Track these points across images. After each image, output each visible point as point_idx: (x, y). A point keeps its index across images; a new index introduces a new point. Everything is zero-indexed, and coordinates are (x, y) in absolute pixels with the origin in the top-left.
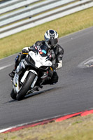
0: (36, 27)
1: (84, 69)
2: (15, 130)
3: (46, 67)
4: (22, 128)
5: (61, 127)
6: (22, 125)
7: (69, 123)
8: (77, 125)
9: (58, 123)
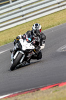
0: (27, 23)
1: (61, 53)
2: (12, 96)
3: (30, 50)
4: (17, 95)
5: (45, 94)
6: (17, 92)
7: (51, 91)
8: (56, 93)
9: (42, 91)
